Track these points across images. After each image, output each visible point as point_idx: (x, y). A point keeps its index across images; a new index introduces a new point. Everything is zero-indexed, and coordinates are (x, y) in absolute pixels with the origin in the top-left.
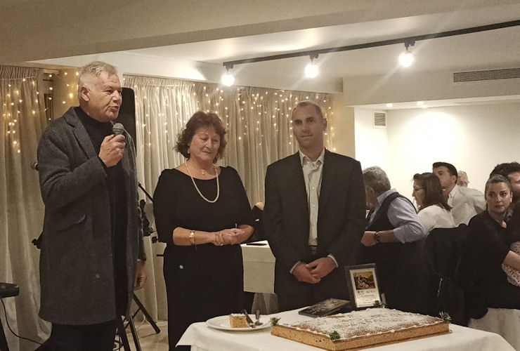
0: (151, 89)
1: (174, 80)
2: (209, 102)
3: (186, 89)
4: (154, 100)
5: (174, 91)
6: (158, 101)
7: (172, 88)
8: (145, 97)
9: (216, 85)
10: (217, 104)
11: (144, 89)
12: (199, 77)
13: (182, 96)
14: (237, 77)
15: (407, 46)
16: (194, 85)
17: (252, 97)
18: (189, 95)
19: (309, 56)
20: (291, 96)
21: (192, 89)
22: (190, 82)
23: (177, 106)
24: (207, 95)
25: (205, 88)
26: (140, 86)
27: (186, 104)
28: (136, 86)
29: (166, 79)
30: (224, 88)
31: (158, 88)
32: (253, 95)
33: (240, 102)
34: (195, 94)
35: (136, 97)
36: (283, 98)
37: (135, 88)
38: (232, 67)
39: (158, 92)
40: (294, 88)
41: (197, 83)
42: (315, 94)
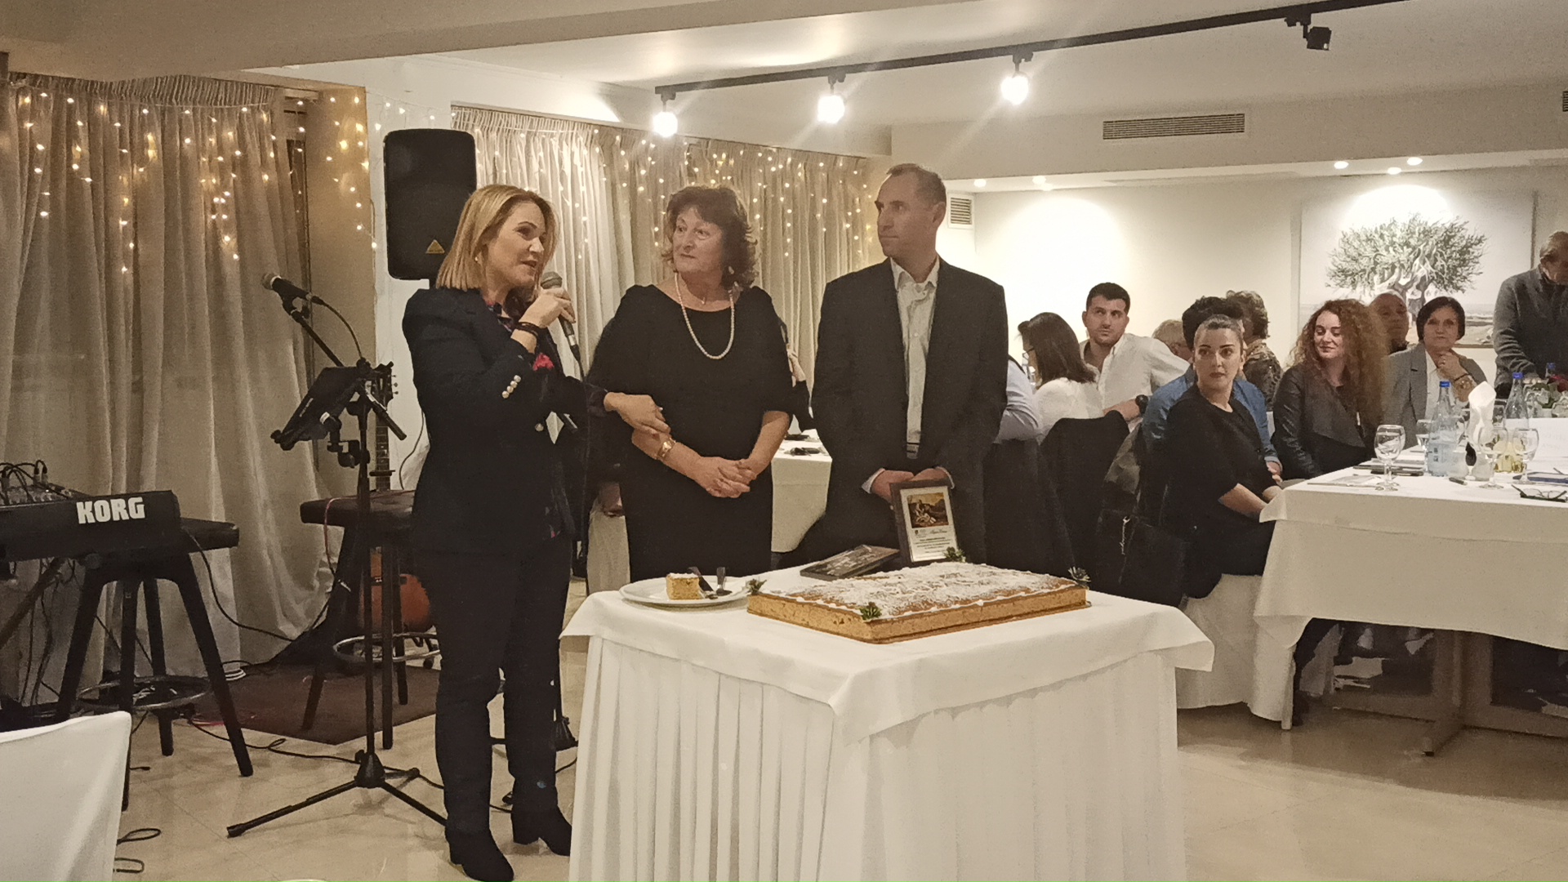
0: (508, 135)
1: (555, 120)
2: (627, 166)
3: (581, 139)
4: (515, 159)
5: (555, 142)
6: (523, 160)
7: (552, 136)
8: (497, 153)
9: (642, 133)
10: (643, 172)
11: (493, 135)
12: (607, 115)
13: (572, 154)
14: (680, 116)
15: (1017, 62)
16: (596, 131)
17: (712, 161)
18: (585, 152)
19: (826, 78)
20: (789, 160)
21: (592, 141)
22: (589, 124)
23: (562, 173)
24: (623, 153)
25: (618, 138)
26: (487, 131)
27: (580, 170)
28: (477, 130)
29: (539, 116)
30: (657, 140)
31: (523, 136)
32: (715, 156)
33: (689, 169)
34: (597, 150)
35: (477, 151)
36: (774, 163)
37: (477, 133)
38: (673, 97)
39: (524, 144)
40: (796, 143)
41: (601, 127)
42: (836, 156)
